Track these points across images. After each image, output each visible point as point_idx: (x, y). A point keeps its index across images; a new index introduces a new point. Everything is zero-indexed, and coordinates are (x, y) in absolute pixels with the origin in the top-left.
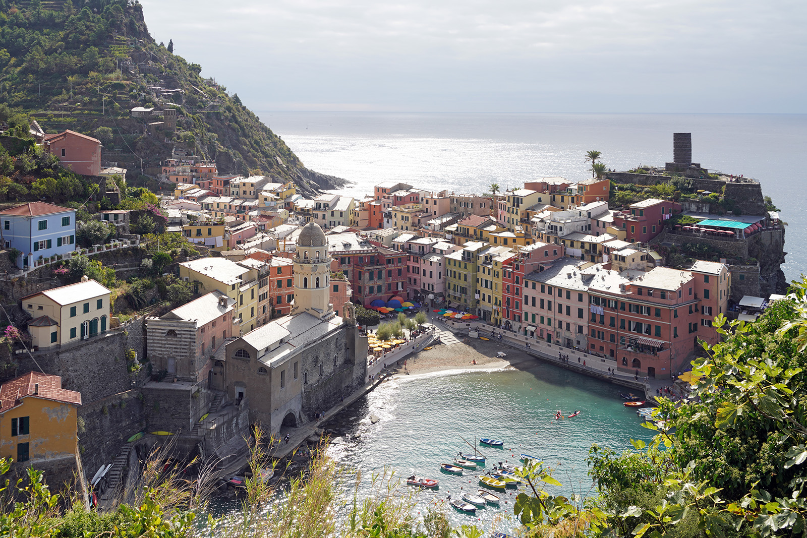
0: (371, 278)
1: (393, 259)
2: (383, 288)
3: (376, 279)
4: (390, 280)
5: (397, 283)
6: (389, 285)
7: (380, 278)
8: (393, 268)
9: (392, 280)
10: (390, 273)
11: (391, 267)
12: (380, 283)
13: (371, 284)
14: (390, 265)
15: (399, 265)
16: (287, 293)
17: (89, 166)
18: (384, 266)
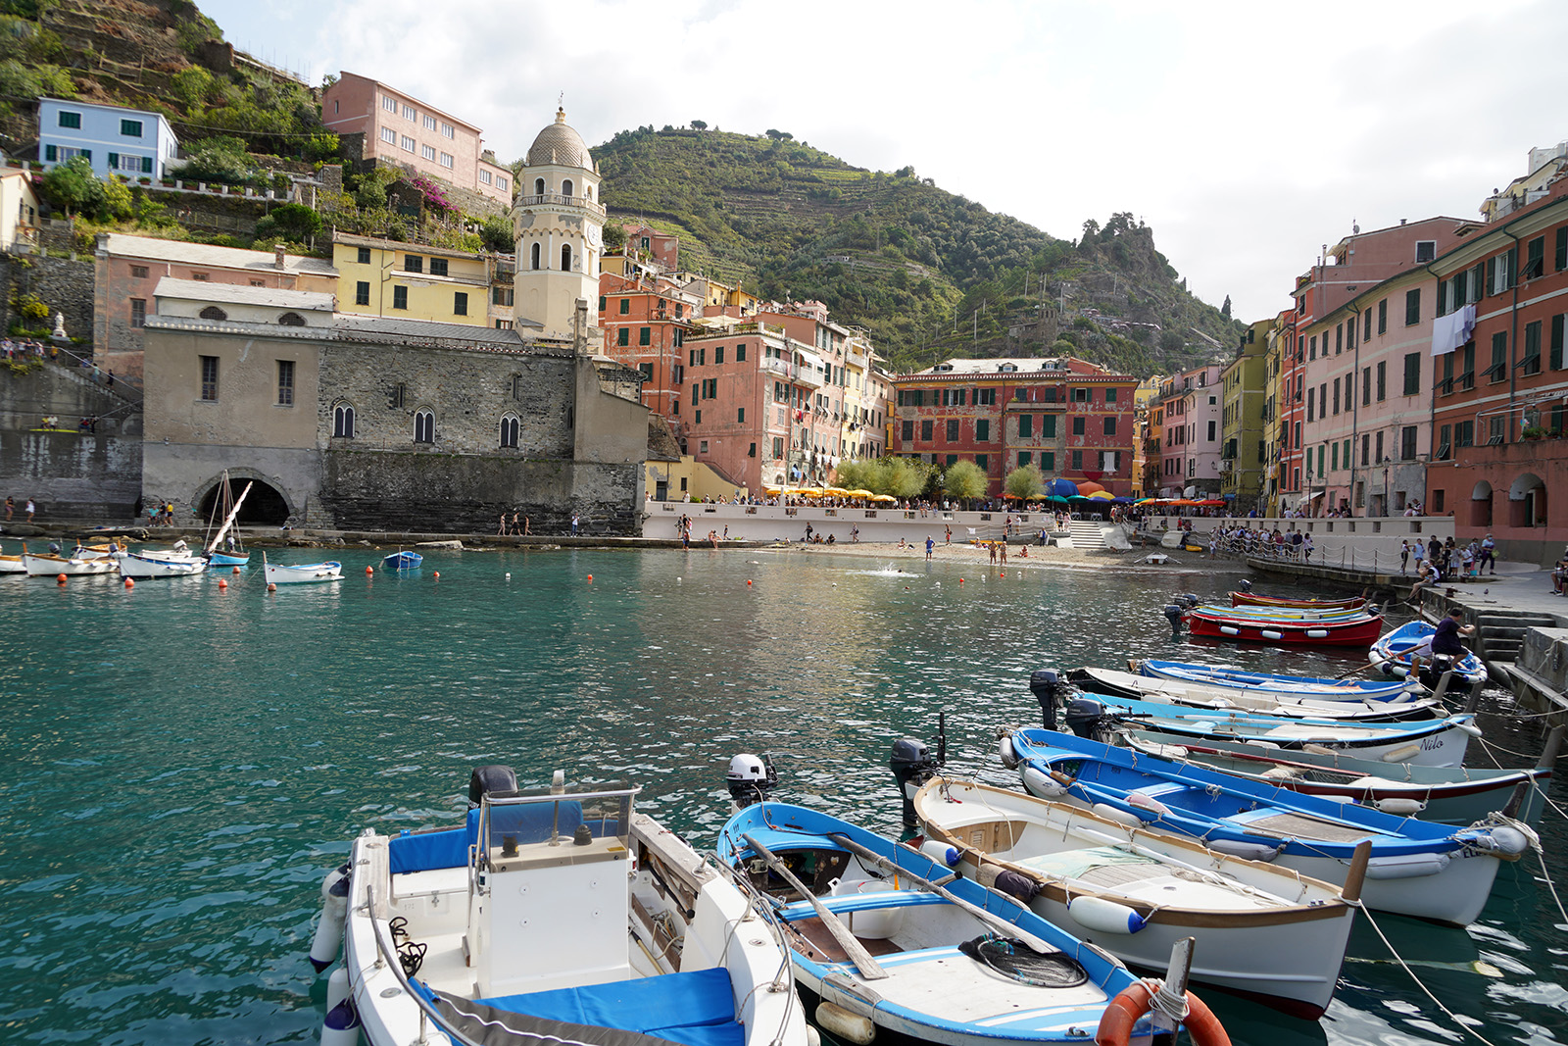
0: (1025, 431)
1: (1089, 389)
2: (1059, 461)
3: (1037, 435)
4: (1080, 443)
5: (1101, 454)
6: (1077, 455)
7: (1049, 432)
8: (1090, 413)
9: (1087, 443)
10: (1078, 425)
11: (1082, 409)
12: (1049, 445)
13: (1024, 445)
14: (1080, 405)
15: (1108, 406)
16: (639, 360)
17: (364, 125)
18: (1063, 406)
